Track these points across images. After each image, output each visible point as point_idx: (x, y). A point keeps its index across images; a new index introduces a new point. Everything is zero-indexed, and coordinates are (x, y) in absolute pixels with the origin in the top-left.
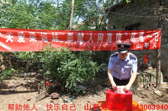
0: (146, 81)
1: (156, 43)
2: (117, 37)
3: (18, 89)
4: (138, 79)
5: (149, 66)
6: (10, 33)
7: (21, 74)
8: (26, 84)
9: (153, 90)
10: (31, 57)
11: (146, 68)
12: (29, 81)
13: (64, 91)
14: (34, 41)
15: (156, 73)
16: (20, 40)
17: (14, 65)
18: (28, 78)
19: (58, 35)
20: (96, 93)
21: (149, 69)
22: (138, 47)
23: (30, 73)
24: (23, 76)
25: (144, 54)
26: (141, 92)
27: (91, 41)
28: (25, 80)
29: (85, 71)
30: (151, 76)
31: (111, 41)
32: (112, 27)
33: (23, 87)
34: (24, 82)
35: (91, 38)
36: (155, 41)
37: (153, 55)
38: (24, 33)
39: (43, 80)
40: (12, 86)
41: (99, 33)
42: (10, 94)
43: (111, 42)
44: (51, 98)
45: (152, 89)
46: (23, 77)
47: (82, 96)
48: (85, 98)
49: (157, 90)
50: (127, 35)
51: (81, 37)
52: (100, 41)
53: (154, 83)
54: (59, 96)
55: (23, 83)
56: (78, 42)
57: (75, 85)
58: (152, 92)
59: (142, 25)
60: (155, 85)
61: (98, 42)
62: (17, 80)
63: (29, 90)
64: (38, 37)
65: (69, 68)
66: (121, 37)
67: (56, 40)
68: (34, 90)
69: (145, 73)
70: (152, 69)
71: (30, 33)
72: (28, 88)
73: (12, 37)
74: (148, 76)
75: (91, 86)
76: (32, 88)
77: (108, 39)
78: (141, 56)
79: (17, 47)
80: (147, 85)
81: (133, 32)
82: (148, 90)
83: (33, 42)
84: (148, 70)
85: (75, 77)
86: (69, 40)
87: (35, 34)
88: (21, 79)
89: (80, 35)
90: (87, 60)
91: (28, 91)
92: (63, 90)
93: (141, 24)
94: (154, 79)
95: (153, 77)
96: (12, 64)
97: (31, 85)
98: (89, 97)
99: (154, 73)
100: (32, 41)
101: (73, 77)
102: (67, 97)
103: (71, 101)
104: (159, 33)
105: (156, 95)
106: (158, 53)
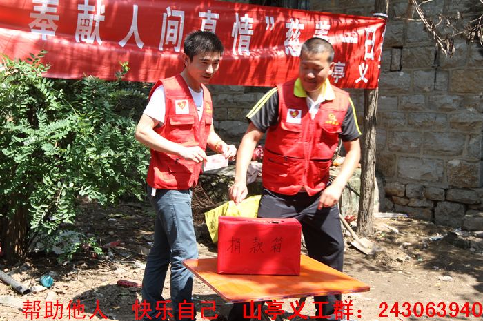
1: (367, 65)
2: (234, 33)
15: (359, 179)
20: (141, 256)
21: (336, 166)
27: (132, 41)
29: (109, 163)
35: (134, 29)
36: (365, 58)
45: (346, 236)
47: (87, 269)
48: (103, 275)
49: (360, 238)
51: (94, 21)
52: (171, 42)
53: (351, 216)
56: (78, 41)
60: (354, 224)
61: (165, 46)
65: (48, 149)
66: (252, 32)
81: (294, 18)
84: (334, 167)
85: (71, 185)
86: (40, 28)
89: (90, 12)
90: (116, 120)
95: (348, 189)
98: (115, 272)
99: (354, 180)
101: (65, 185)
103: (49, 288)
104: (378, 30)
105: (356, 252)
106: (370, 103)
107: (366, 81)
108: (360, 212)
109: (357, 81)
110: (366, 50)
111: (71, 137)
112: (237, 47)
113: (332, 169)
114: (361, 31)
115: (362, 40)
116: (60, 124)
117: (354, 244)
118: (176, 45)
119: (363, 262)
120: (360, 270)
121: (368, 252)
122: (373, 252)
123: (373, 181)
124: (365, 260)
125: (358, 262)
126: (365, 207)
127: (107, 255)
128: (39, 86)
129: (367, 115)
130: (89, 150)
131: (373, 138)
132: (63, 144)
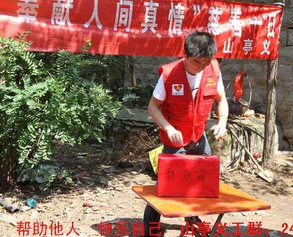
0: (239, 145)
1: (269, 41)
2: (170, 18)
5: (247, 107)
9: (253, 171)
11: (240, 112)
15: (263, 126)
20: (101, 184)
21: (246, 116)
22: (226, 49)
25: (234, 73)
27: (94, 23)
29: (77, 115)
30: (250, 134)
31: (155, 28)
35: (95, 14)
36: (268, 36)
37: (258, 78)
43: (154, 31)
45: (253, 168)
48: (73, 198)
49: (264, 170)
51: (65, 9)
52: (123, 25)
53: (258, 153)
56: (53, 23)
58: (253, 175)
60: (260, 159)
61: (118, 27)
65: (31, 104)
66: (183, 17)
69: (236, 126)
70: (253, 116)
74: (244, 135)
77: (145, 22)
80: (240, 159)
81: (215, 6)
82: (243, 171)
84: (245, 118)
85: (49, 131)
89: (62, 2)
90: (82, 82)
94: (256, 140)
95: (255, 134)
98: (82, 196)
101: (44, 131)
103: (32, 208)
104: (277, 15)
105: (262, 180)
106: (272, 70)
107: (268, 53)
108: (264, 151)
109: (262, 53)
110: (269, 31)
111: (48, 95)
112: (172, 28)
113: (243, 119)
114: (265, 16)
115: (265, 23)
116: (40, 85)
117: (260, 174)
118: (127, 27)
119: (266, 188)
120: (263, 194)
121: (270, 180)
122: (274, 180)
123: (274, 128)
124: (268, 187)
125: (262, 188)
126: (268, 147)
127: (76, 183)
128: (24, 57)
129: (269, 79)
130: (62, 105)
131: (274, 96)
132: (43, 100)
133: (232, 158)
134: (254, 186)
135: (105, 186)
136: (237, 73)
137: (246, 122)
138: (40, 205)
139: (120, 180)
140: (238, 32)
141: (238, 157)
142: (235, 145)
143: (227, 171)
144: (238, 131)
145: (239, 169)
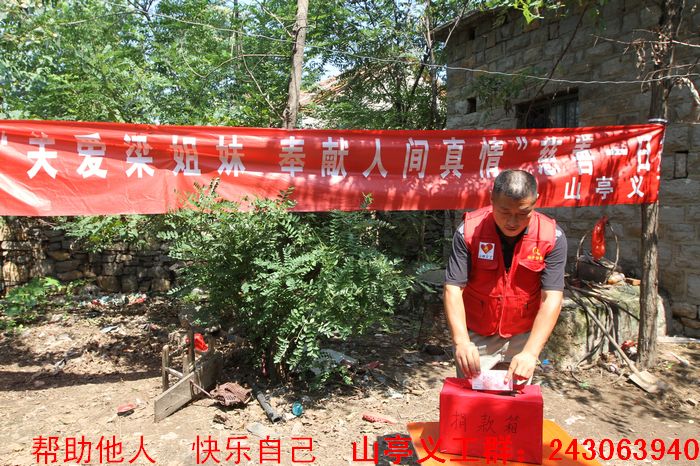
0: (599, 330)
1: (641, 178)
2: (482, 156)
3: (80, 366)
4: (566, 323)
5: (612, 270)
6: (45, 140)
7: (87, 299)
8: (110, 344)
9: (623, 371)
10: (127, 233)
11: (601, 277)
12: (123, 331)
13: (267, 376)
14: (144, 172)
15: (638, 299)
16: (87, 169)
17: (57, 261)
18: (117, 319)
19: (240, 145)
20: (395, 382)
21: (612, 283)
22: (569, 193)
23: (123, 297)
24: (93, 310)
25: (592, 219)
26: (577, 377)
27: (376, 170)
28: (102, 325)
29: (353, 296)
30: (616, 313)
31: (459, 171)
32: (462, 104)
33: (98, 356)
34: (102, 337)
35: (377, 159)
36: (639, 171)
37: (630, 226)
38: (103, 139)
39: (179, 325)
40: (52, 355)
41: (411, 140)
42: (47, 385)
43: (459, 175)
44: (215, 405)
45: (622, 366)
46: (95, 313)
47: (340, 395)
48: (352, 405)
49: (641, 370)
50: (523, 144)
51: (339, 157)
52: (414, 169)
53: (630, 341)
54: (248, 394)
55: (95, 338)
56: (323, 175)
57: (315, 351)
58: (621, 376)
59: (587, 97)
60: (633, 350)
61: (408, 173)
62: (70, 326)
63: (123, 369)
64: (162, 156)
65: (290, 282)
66: (501, 153)
67: (236, 167)
68: (142, 370)
69: (594, 300)
70: (623, 283)
71: (127, 138)
72: (117, 362)
73: (53, 154)
74: (607, 313)
75: (373, 351)
76: (134, 359)
77: (447, 164)
78: (578, 226)
79: (73, 198)
80: (602, 349)
81: (551, 134)
82: (605, 368)
83: (140, 175)
85: (312, 321)
86: (289, 165)
87: (148, 142)
88: (87, 324)
89: (334, 149)
91: (117, 373)
92: (264, 371)
93: (582, 92)
94: (628, 323)
95: (625, 314)
96: (48, 257)
97: (131, 348)
98: (367, 400)
99: (632, 301)
100: (136, 172)
101: (306, 321)
102: (281, 400)
103: (298, 416)
104: (653, 138)
105: (636, 388)
106: (649, 219)
108: (639, 340)
109: (630, 196)
110: (640, 160)
111: (314, 274)
112: (485, 168)
113: (607, 289)
114: (632, 142)
115: (632, 153)
117: (632, 377)
118: (420, 171)
119: (645, 403)
120: (641, 415)
121: (652, 389)
122: (658, 389)
123: (656, 306)
124: (648, 401)
125: (638, 403)
126: (647, 334)
128: (283, 223)
129: (645, 232)
130: (330, 286)
131: (654, 259)
132: (306, 279)
133: (588, 348)
134: (624, 398)
135: (399, 387)
136: (597, 218)
137: (611, 293)
138: (309, 412)
139: (423, 376)
140: (588, 167)
141: (598, 347)
142: (592, 329)
143: (581, 369)
144: (597, 308)
145: (599, 365)
